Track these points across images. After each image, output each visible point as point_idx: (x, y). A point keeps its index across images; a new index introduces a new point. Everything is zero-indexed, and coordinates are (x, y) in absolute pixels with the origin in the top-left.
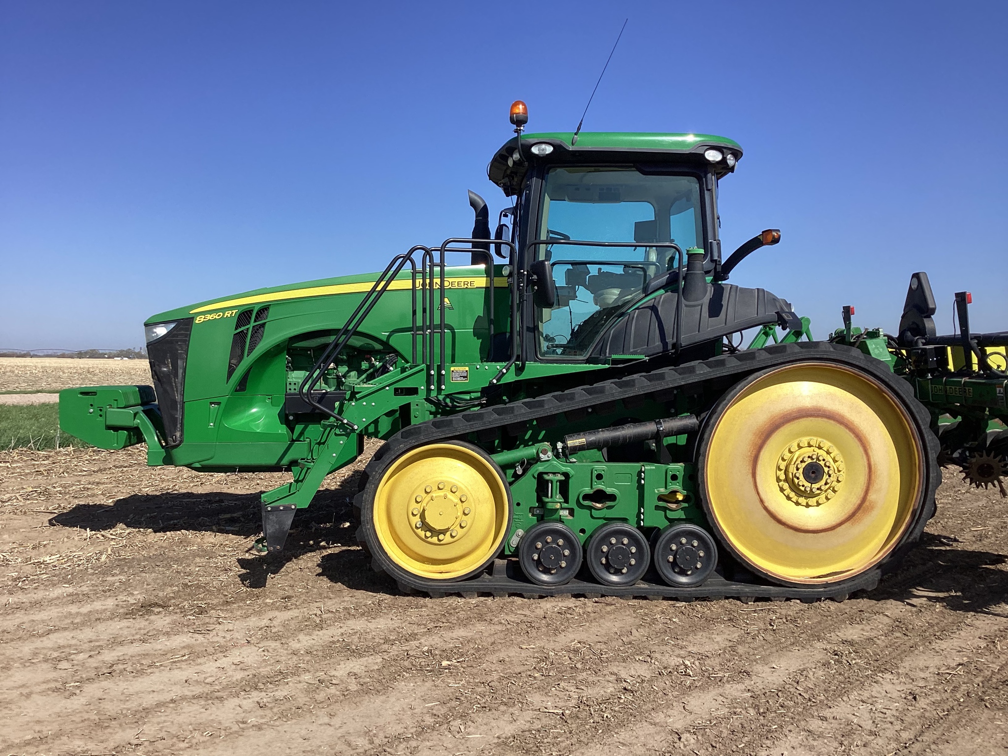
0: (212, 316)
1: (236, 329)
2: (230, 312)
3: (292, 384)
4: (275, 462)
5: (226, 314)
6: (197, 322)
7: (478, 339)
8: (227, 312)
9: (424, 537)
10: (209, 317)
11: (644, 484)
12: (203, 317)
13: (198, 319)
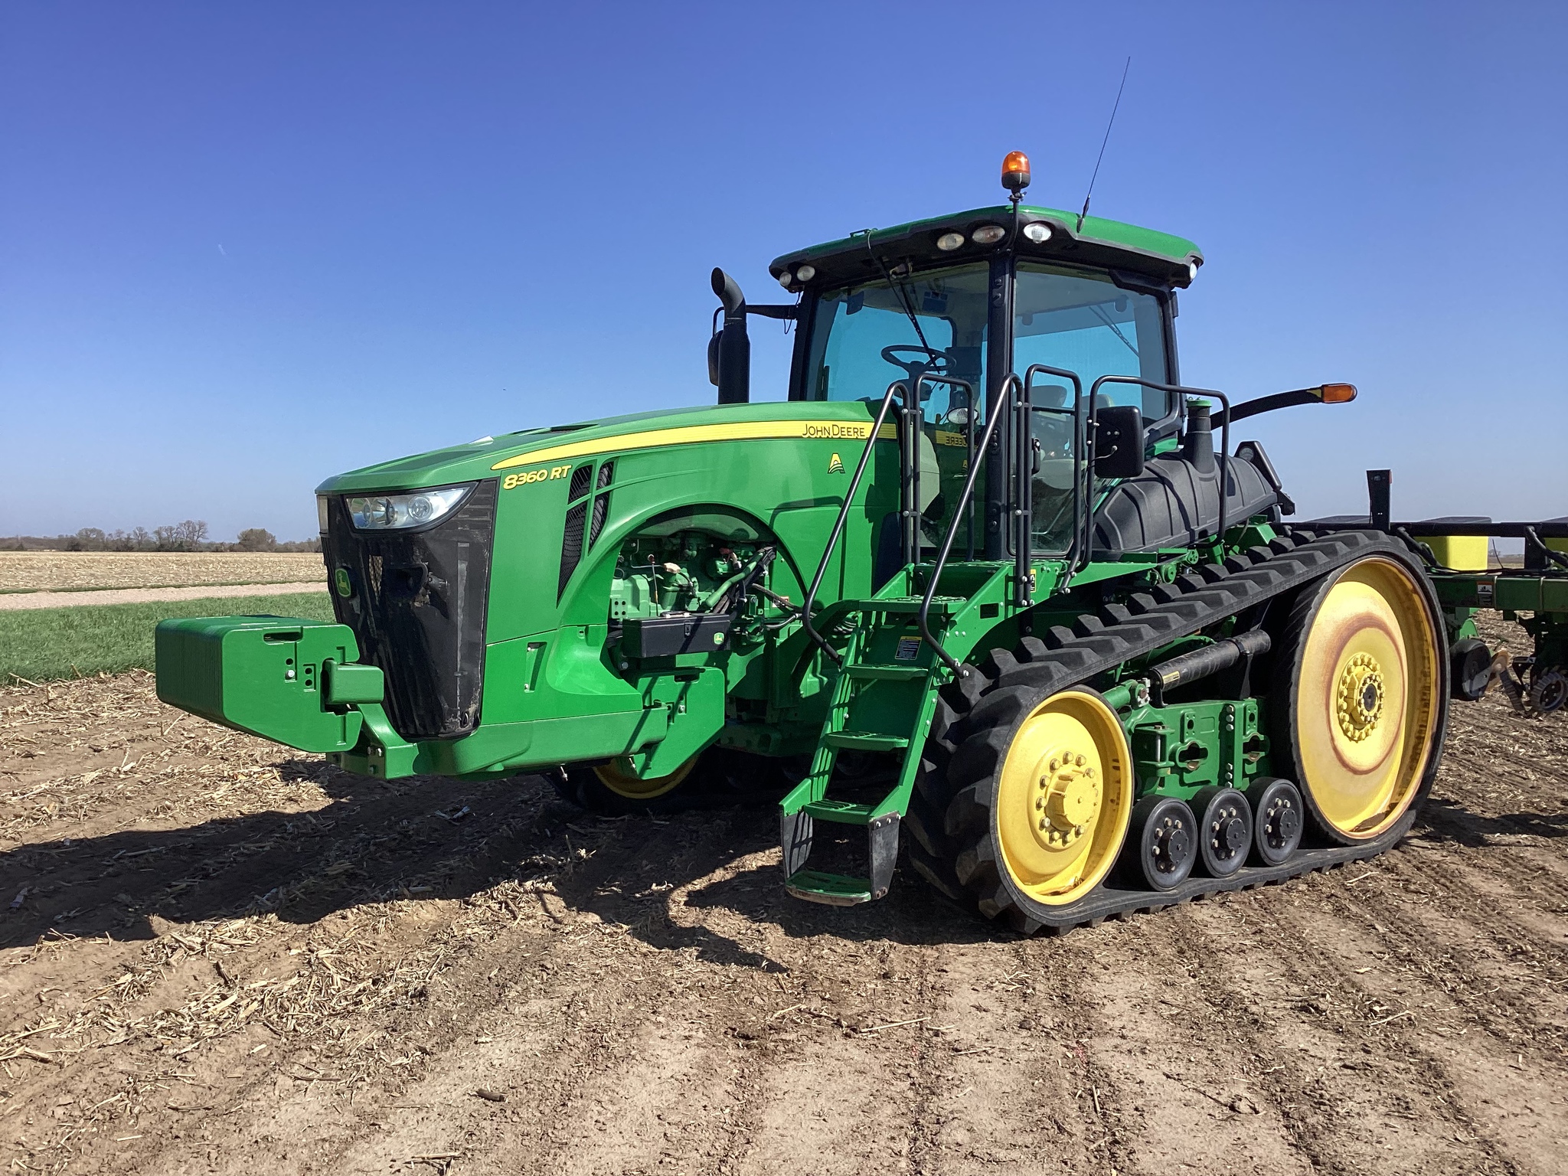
0: (529, 476)
1: (570, 501)
2: (560, 469)
3: (620, 603)
4: (623, 748)
5: (553, 473)
6: (506, 486)
7: (870, 522)
8: (554, 469)
9: (1047, 840)
10: (526, 478)
11: (1234, 730)
12: (516, 477)
13: (507, 481)
